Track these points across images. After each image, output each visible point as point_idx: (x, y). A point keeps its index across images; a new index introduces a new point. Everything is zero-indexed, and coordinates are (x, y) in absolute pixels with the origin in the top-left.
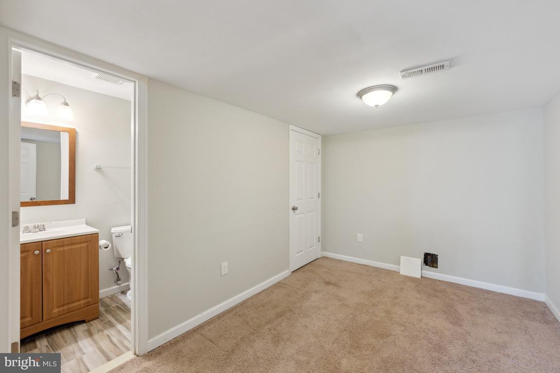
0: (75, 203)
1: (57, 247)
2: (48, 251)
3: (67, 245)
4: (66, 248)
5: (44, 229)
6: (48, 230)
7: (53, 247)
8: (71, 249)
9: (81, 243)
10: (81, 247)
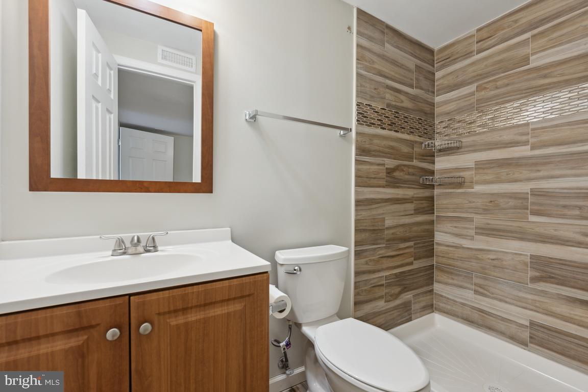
0: (212, 192)
1: (169, 312)
2: (146, 327)
3: (196, 306)
4: (193, 317)
5: (155, 247)
6: (165, 250)
7: (159, 314)
8: (205, 321)
9: (228, 300)
10: (229, 314)
